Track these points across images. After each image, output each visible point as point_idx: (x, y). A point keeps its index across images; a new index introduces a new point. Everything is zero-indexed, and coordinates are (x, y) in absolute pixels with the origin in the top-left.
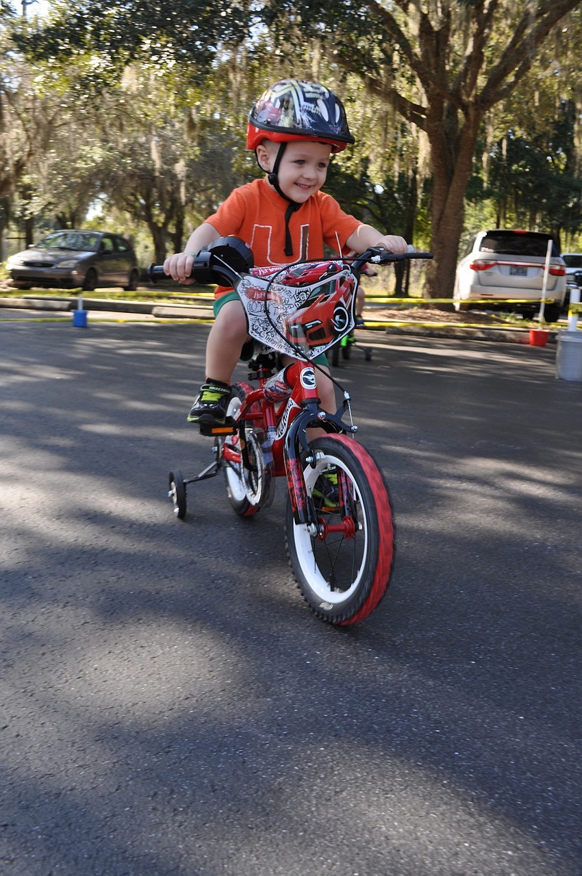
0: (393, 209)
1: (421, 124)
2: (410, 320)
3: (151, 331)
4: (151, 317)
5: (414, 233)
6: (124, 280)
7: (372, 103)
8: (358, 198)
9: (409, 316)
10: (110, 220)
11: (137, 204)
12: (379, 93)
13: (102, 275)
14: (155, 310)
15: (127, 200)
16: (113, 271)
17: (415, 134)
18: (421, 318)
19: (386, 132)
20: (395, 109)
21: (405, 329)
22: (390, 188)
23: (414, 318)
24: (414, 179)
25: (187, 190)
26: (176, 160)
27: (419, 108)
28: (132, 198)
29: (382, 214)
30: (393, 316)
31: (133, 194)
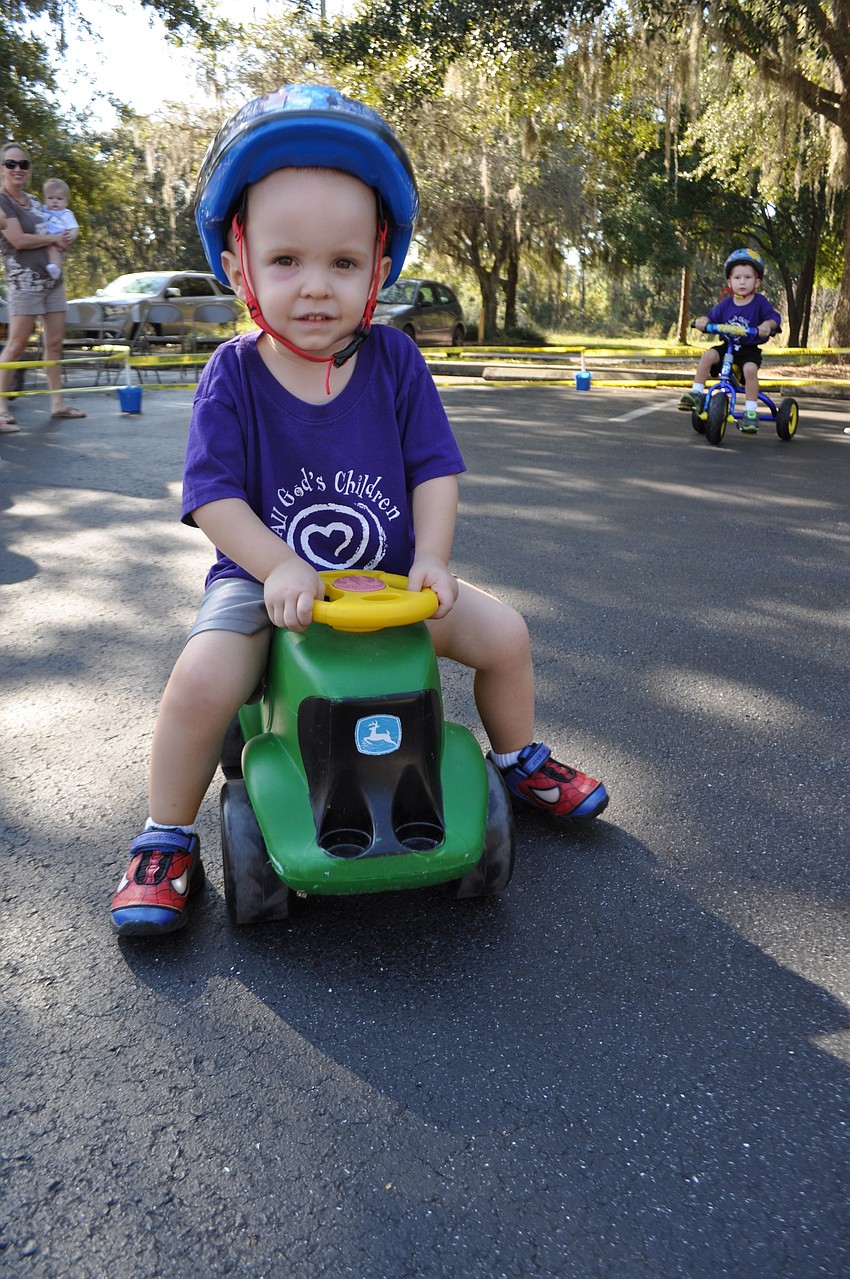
0: (789, 237)
1: (832, 116)
2: (812, 379)
3: (482, 396)
4: (481, 380)
5: (817, 268)
6: (447, 338)
7: (767, 92)
8: (741, 224)
9: (810, 374)
10: (428, 267)
11: (462, 245)
12: (776, 78)
13: (420, 333)
14: (486, 372)
15: (450, 242)
16: (433, 327)
17: (823, 133)
18: (827, 376)
19: (785, 131)
20: (797, 98)
21: (806, 389)
22: (786, 210)
23: (817, 375)
24: (822, 194)
25: (523, 224)
26: (509, 186)
27: (831, 95)
28: (454, 238)
29: (774, 245)
30: (790, 374)
31: (456, 233)
